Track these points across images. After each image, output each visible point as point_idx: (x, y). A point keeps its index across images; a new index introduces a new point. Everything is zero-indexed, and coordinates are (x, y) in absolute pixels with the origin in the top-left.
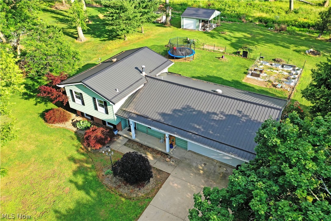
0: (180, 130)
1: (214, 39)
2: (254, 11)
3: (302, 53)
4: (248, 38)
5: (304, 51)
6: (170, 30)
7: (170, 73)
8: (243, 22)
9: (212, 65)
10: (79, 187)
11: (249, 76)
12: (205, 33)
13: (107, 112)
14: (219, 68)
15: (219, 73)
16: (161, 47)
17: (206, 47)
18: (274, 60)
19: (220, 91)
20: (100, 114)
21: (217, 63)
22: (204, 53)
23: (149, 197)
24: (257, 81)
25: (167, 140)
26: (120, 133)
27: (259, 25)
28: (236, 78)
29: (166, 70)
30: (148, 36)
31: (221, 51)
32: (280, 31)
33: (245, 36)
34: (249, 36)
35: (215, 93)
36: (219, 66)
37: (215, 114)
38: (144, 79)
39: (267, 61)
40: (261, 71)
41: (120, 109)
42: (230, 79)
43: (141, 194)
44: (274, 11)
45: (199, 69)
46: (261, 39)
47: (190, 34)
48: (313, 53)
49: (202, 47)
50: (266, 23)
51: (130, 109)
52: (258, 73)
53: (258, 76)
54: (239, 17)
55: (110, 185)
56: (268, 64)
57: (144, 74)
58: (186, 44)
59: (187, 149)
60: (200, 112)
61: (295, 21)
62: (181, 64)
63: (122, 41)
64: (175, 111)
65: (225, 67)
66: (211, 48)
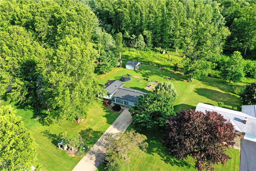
0: (127, 100)
1: (138, 74)
2: (155, 59)
3: (166, 79)
4: (150, 73)
5: (167, 78)
6: (122, 69)
7: (123, 87)
8: (150, 65)
9: (136, 83)
10: (105, 112)
11: (147, 87)
12: (134, 70)
13: (109, 97)
14: (138, 85)
15: (138, 86)
16: (119, 77)
17: (134, 77)
18: (156, 82)
19: (136, 91)
20: (107, 97)
21: (138, 83)
22: (134, 79)
23: (121, 113)
24: (149, 88)
25: (124, 102)
26: (112, 102)
27: (156, 66)
28: (143, 88)
29: (122, 86)
30: (114, 72)
31: (140, 78)
32: (162, 70)
33: (149, 72)
34: (150, 72)
35: (134, 92)
36: (138, 84)
37: (134, 96)
38: (117, 89)
39: (154, 82)
40: (150, 86)
41: (112, 96)
42: (141, 88)
43: (119, 112)
44: (163, 60)
45: (132, 85)
46: (154, 73)
47: (129, 71)
48: (169, 79)
49: (133, 77)
50: (159, 65)
51: (115, 96)
52: (149, 86)
53: (149, 87)
54: (149, 62)
55: (112, 111)
56: (154, 83)
57: (117, 87)
58: (128, 76)
59: (128, 105)
60: (131, 96)
61: (169, 65)
62: (126, 83)
63: (105, 75)
64: (125, 96)
65: (140, 84)
66: (136, 77)
